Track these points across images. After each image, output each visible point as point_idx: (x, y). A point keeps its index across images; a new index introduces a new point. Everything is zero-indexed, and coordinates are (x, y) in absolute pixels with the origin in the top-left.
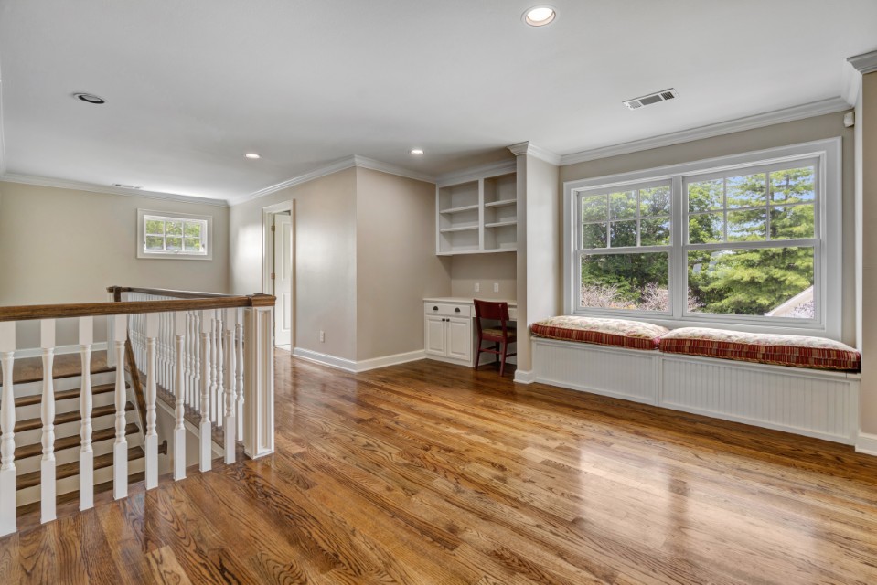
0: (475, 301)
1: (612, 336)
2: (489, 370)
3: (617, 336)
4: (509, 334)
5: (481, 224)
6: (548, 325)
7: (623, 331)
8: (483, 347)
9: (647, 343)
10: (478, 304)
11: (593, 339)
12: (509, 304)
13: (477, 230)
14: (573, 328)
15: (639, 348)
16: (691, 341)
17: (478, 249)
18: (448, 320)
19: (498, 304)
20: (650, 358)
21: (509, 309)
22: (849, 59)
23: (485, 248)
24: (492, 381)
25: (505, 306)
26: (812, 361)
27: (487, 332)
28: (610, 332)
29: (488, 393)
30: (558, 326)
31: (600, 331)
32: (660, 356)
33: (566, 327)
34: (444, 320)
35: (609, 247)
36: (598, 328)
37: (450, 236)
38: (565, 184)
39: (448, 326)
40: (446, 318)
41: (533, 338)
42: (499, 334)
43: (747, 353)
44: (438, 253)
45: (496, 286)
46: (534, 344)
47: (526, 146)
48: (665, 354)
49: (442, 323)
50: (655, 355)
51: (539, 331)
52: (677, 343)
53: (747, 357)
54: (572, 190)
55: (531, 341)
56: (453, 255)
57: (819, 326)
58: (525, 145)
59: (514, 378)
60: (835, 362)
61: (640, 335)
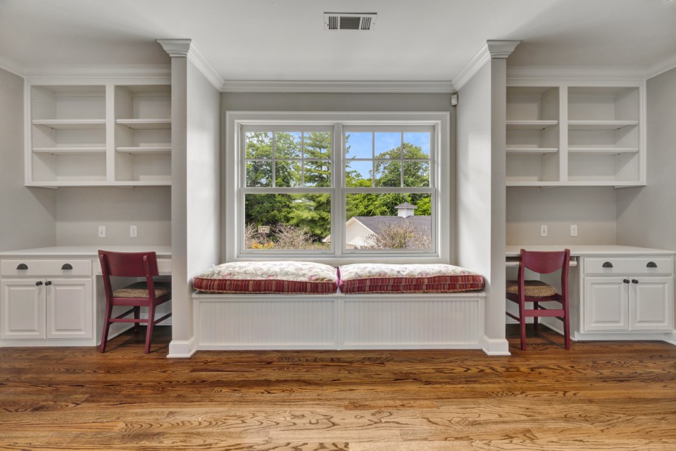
0: (100, 252)
1: (295, 283)
2: (124, 345)
3: (300, 283)
4: (158, 293)
5: (110, 147)
6: (215, 277)
7: (304, 275)
8: (114, 316)
9: (331, 286)
10: (105, 258)
11: (274, 288)
12: (157, 254)
13: (104, 154)
14: (249, 278)
15: (322, 293)
16: (371, 279)
17: (105, 180)
18: (49, 283)
19: (141, 255)
20: (333, 301)
21: (158, 260)
22: (488, 41)
23: (116, 180)
24: (134, 367)
25: (152, 257)
26: (458, 286)
27: (122, 295)
28: (291, 279)
29: (131, 400)
30: (228, 278)
31: (279, 278)
32: (341, 298)
33: (240, 278)
34: (39, 284)
35: (274, 186)
36: (276, 275)
37: (53, 159)
38: (228, 113)
39: (48, 293)
40: (44, 281)
41: (194, 295)
42: (142, 294)
43: (415, 285)
44: (29, 182)
45: (133, 229)
46: (196, 303)
47: (187, 47)
48: (347, 296)
49: (36, 288)
50: (337, 298)
51: (203, 286)
52: (359, 283)
53: (415, 289)
54: (236, 121)
55: (192, 299)
56: (59, 188)
57: (435, 254)
58: (185, 44)
59: (167, 352)
60: (472, 286)
61: (323, 279)
